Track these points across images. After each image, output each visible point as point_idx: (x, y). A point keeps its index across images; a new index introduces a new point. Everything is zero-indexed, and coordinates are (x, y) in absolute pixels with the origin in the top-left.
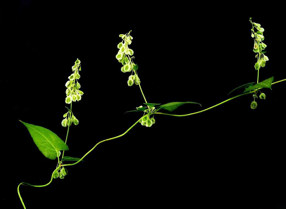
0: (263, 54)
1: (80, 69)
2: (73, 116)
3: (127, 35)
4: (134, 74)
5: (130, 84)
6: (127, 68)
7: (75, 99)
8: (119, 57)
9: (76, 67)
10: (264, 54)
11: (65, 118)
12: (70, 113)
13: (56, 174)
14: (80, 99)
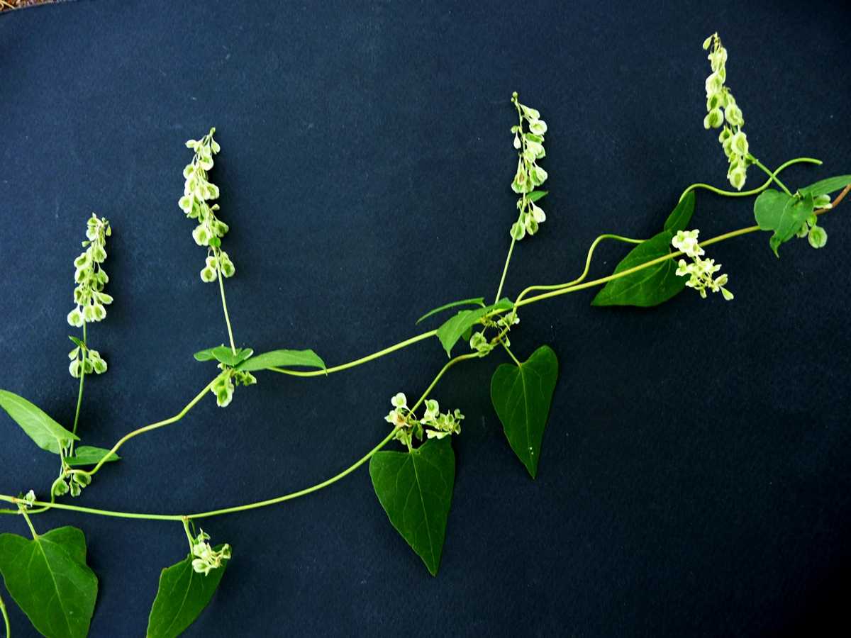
0: (533, 205)
1: (109, 233)
3: (204, 142)
4: (212, 254)
5: (208, 278)
6: (203, 236)
7: (93, 316)
8: (186, 204)
10: (535, 203)
11: (74, 360)
12: (84, 350)
13: (60, 487)
14: (103, 317)
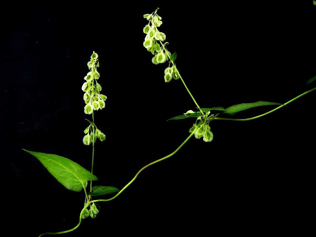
1: (98, 65)
2: (97, 130)
3: (153, 14)
4: (171, 66)
5: (168, 80)
6: (160, 58)
7: (98, 106)
8: (148, 44)
9: (93, 63)
11: (87, 134)
12: (93, 127)
13: (85, 212)
14: (104, 107)
